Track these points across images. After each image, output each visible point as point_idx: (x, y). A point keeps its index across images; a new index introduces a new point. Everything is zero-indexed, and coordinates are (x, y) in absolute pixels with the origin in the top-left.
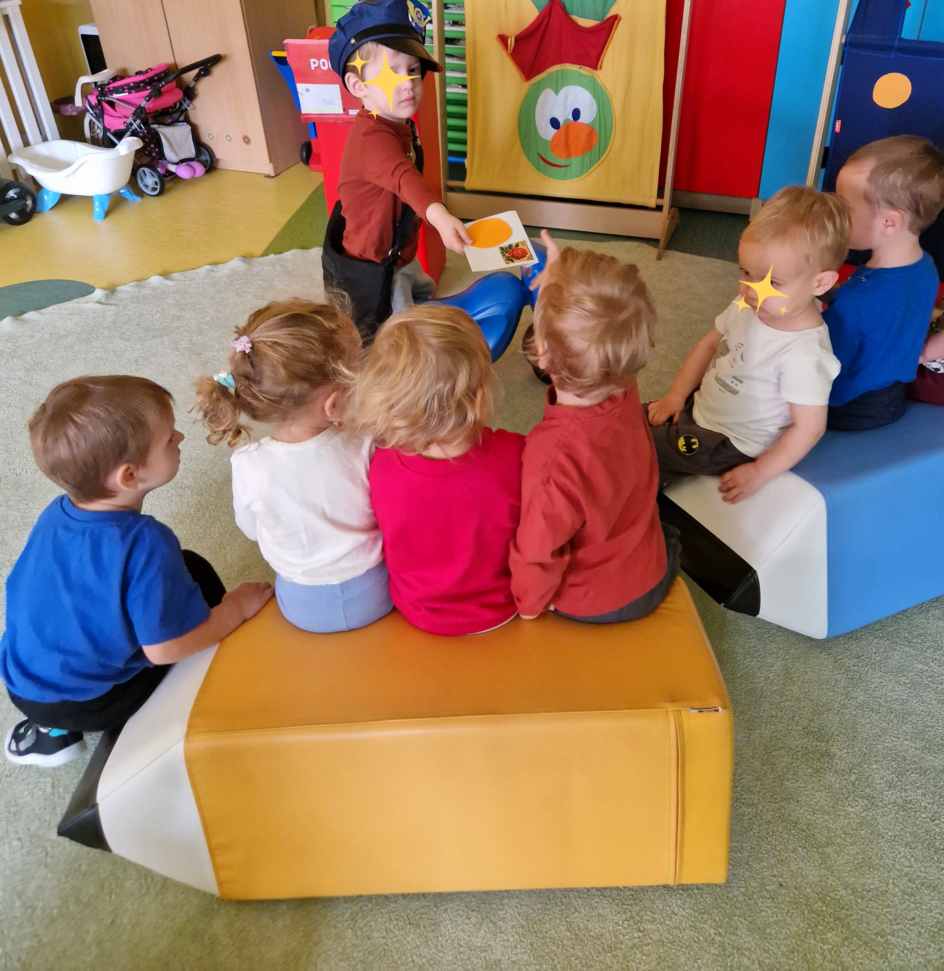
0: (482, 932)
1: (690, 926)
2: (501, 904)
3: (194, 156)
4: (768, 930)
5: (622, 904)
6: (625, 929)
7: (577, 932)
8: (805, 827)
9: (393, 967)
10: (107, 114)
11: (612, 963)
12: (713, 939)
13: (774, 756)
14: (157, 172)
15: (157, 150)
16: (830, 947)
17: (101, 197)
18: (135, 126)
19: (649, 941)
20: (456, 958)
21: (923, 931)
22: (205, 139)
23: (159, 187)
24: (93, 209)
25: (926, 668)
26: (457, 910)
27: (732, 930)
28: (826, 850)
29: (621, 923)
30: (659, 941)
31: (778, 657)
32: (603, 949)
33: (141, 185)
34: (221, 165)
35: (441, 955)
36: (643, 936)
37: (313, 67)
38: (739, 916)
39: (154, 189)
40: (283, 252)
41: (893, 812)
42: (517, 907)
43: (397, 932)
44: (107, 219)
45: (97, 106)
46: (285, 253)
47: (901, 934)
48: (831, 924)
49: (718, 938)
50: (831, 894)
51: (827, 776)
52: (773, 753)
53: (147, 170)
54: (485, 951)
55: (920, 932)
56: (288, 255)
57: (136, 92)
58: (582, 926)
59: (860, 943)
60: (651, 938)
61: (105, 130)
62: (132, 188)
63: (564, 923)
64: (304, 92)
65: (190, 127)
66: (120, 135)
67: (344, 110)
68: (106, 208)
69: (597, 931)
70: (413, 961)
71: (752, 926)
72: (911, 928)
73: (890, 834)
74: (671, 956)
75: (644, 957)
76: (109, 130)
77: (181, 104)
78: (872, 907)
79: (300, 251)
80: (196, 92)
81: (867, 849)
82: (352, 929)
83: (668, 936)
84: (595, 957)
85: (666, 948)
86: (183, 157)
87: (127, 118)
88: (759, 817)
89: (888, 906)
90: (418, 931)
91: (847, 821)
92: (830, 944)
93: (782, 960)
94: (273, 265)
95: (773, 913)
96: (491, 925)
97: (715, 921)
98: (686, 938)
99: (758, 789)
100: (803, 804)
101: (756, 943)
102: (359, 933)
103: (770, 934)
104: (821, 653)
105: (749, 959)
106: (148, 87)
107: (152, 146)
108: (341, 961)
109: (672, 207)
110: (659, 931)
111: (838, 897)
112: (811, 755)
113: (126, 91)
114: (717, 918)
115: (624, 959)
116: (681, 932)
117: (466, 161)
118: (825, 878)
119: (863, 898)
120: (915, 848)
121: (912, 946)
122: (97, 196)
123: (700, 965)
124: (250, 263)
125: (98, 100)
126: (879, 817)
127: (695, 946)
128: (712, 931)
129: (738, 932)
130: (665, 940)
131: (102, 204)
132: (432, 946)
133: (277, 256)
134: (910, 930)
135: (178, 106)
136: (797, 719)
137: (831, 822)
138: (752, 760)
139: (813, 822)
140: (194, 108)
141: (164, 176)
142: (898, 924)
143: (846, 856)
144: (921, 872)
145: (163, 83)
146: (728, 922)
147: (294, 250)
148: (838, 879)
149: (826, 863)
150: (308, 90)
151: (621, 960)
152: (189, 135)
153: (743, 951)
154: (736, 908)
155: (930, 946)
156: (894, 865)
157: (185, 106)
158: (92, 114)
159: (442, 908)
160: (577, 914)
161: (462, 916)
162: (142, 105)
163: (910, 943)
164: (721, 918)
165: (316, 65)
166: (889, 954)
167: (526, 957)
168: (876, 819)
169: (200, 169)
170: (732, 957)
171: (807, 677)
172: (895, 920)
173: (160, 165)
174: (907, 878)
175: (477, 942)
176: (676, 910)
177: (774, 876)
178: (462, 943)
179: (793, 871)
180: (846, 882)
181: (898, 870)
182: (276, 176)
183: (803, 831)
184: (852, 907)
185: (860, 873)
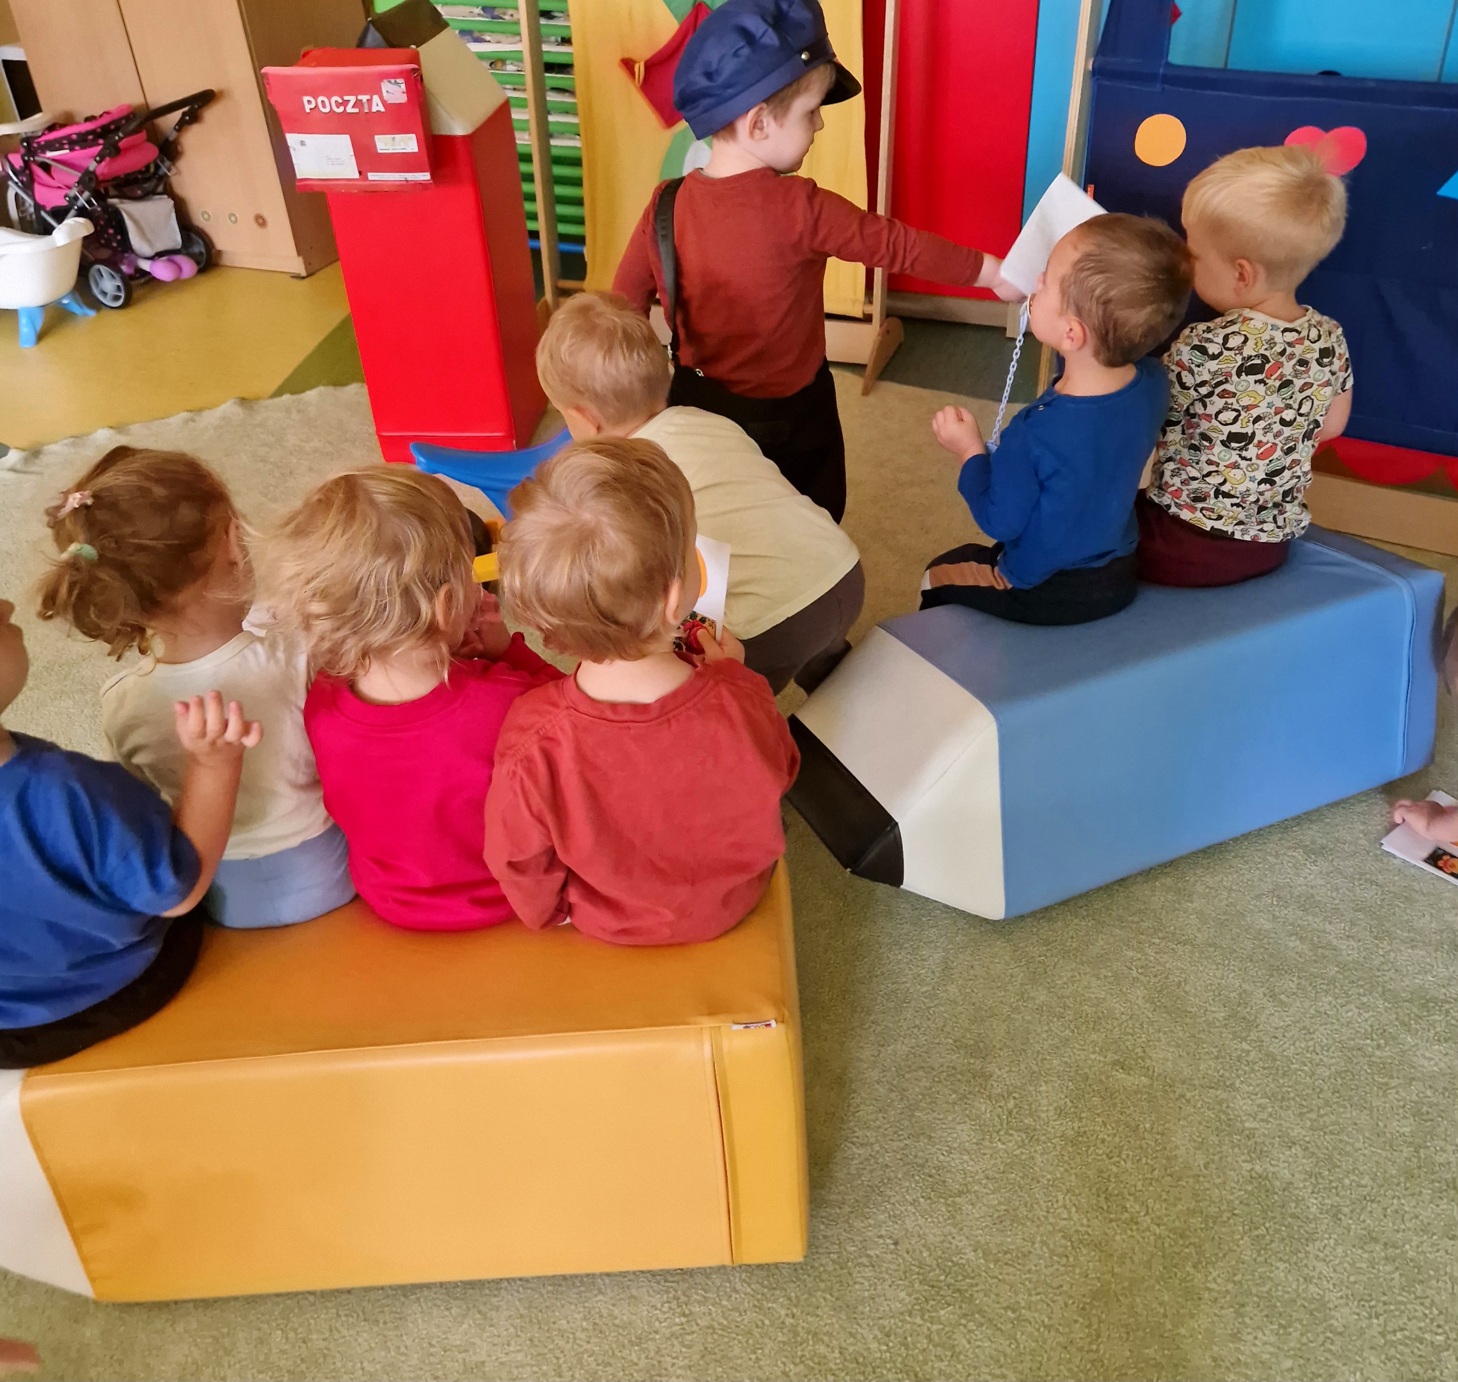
0: (465, 1326)
1: (754, 1306)
2: (497, 1289)
3: (179, 247)
4: (860, 1308)
5: (666, 1281)
6: (664, 1313)
7: (597, 1321)
8: (934, 1171)
9: (334, 1377)
10: (40, 184)
11: (639, 1359)
12: (783, 1323)
13: (907, 1080)
14: (119, 271)
15: (119, 237)
16: (941, 1327)
17: (29, 311)
18: (82, 201)
19: (695, 1328)
20: (424, 1362)
21: (1071, 1301)
22: (199, 220)
23: (123, 295)
24: (16, 329)
25: (1139, 955)
26: (434, 1299)
27: (811, 1309)
28: (958, 1200)
29: (659, 1306)
30: (708, 1328)
31: (936, 947)
32: (630, 1341)
33: (96, 291)
34: (226, 260)
35: (403, 1358)
36: (688, 1321)
37: (308, 108)
38: (824, 1291)
39: (117, 298)
40: (303, 391)
41: (1058, 1148)
42: (518, 1292)
43: (345, 1332)
44: (43, 343)
45: (24, 170)
46: (308, 393)
47: (1039, 1306)
48: (948, 1298)
49: (789, 1321)
50: (954, 1259)
51: (976, 1104)
52: (907, 1076)
53: (103, 269)
54: (466, 1351)
55: (1066, 1304)
56: (311, 395)
57: (83, 148)
58: (605, 1312)
59: (983, 1320)
60: (697, 1325)
61: (38, 207)
62: (81, 295)
63: (582, 1309)
64: (298, 146)
65: (172, 202)
66: (60, 215)
67: (360, 173)
68: (39, 325)
69: (625, 1317)
70: (363, 1369)
71: (839, 1303)
72: (1055, 1298)
73: (1049, 1176)
74: (722, 1347)
75: (684, 1350)
76: (43, 208)
77: (157, 167)
78: (1008, 1274)
79: (330, 389)
80: (179, 148)
81: (1014, 1197)
82: (282, 1330)
83: (721, 1320)
84: (616, 1352)
85: (716, 1336)
86: (161, 247)
87: (69, 188)
88: (872, 1161)
89: (1029, 1271)
90: (375, 1329)
91: (993, 1162)
92: (941, 1323)
93: (872, 1346)
94: (288, 411)
95: (870, 1286)
96: (478, 1316)
97: (789, 1299)
98: (746, 1322)
99: (878, 1123)
100: (937, 1140)
101: (841, 1327)
102: (291, 1335)
103: (862, 1313)
104: (999, 939)
105: (828, 1346)
106: (101, 141)
107: (111, 231)
108: (260, 1372)
109: (888, 315)
110: (710, 1314)
111: (964, 1261)
112: (959, 1077)
113: (66, 146)
114: (793, 1294)
115: (657, 1352)
116: (741, 1315)
117: (586, 251)
118: (949, 1237)
119: (996, 1261)
120: (1080, 1194)
121: (1051, 1322)
122: (23, 308)
123: (760, 1356)
124: (251, 408)
125: (24, 161)
126: (1037, 1156)
127: (756, 1332)
128: (783, 1312)
129: (819, 1312)
130: (716, 1326)
131: (32, 323)
132: (392, 1347)
133: (295, 397)
134: (1053, 1301)
135: (152, 169)
136: (947, 1029)
137: (971, 1163)
138: (877, 1086)
139: (945, 1164)
140: (179, 173)
141: (132, 277)
142: (1038, 1294)
143: (983, 1208)
144: (1082, 1225)
145: (121, 135)
146: (807, 1299)
147: (321, 388)
148: (967, 1238)
149: (954, 1217)
150: (303, 143)
151: (652, 1354)
152: (170, 213)
153: (821, 1336)
154: (822, 1281)
155: (1076, 1321)
156: (1046, 1217)
157: (164, 169)
158: (16, 183)
159: (413, 1297)
160: (600, 1297)
161: (439, 1307)
162: (91, 168)
163: (1050, 1318)
164: (799, 1294)
165: (313, 106)
166: (1019, 1333)
167: (520, 1357)
168: (1033, 1158)
169: (188, 267)
170: (804, 1345)
171: (972, 972)
172: (1035, 1288)
173: (125, 261)
174: (1060, 1235)
175: (456, 1339)
176: (738, 1286)
177: (881, 1237)
178: (434, 1342)
179: (907, 1230)
180: (978, 1242)
181: (1051, 1224)
182: (308, 276)
183: (930, 1176)
184: (980, 1275)
185: (998, 1230)
